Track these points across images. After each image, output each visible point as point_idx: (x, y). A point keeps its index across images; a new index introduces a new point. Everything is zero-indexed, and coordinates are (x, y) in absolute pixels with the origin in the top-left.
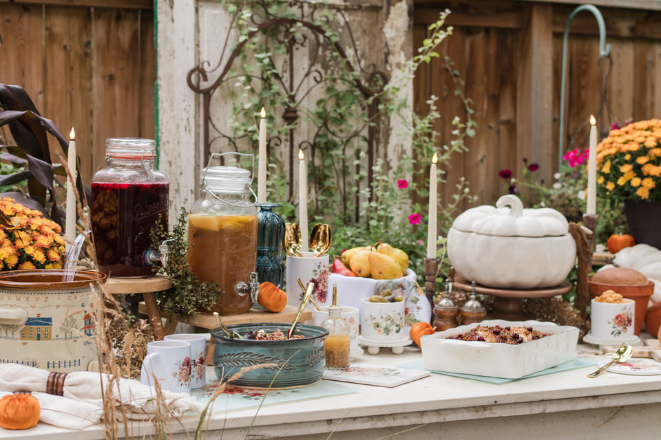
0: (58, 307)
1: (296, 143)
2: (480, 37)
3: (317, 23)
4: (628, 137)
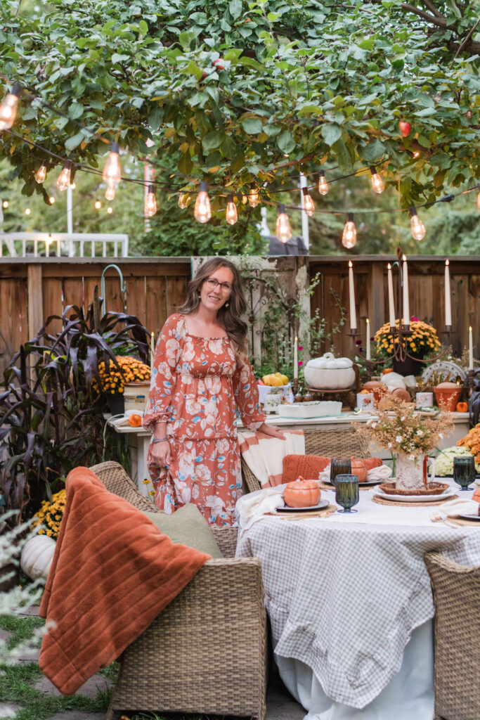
1: (255, 331)
3: (263, 279)
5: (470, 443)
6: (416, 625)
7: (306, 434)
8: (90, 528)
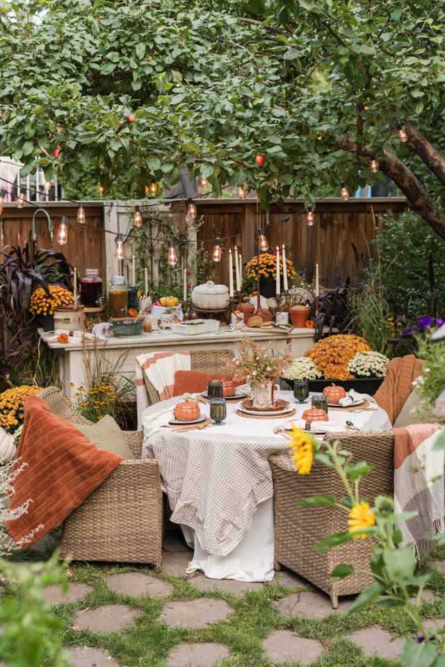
0: (72, 316)
5: (313, 355)
6: (261, 501)
7: (192, 354)
8: (41, 439)
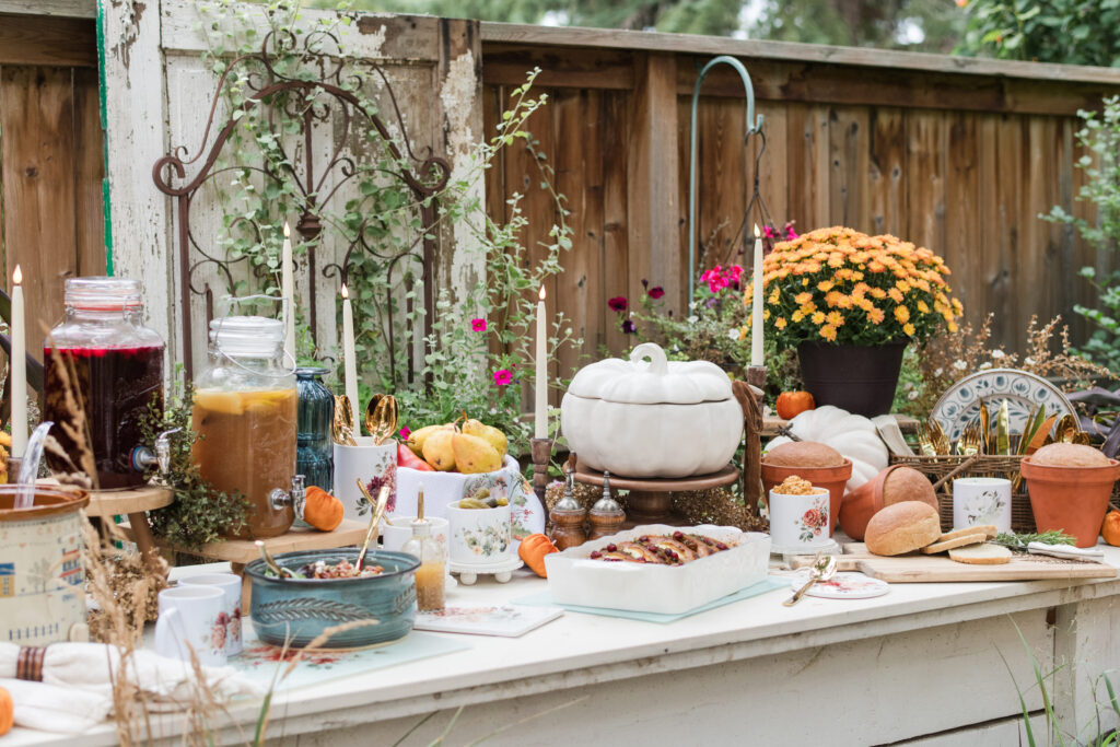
0: (22, 546)
1: (319, 268)
2: (573, 103)
3: (346, 87)
4: (803, 253)
